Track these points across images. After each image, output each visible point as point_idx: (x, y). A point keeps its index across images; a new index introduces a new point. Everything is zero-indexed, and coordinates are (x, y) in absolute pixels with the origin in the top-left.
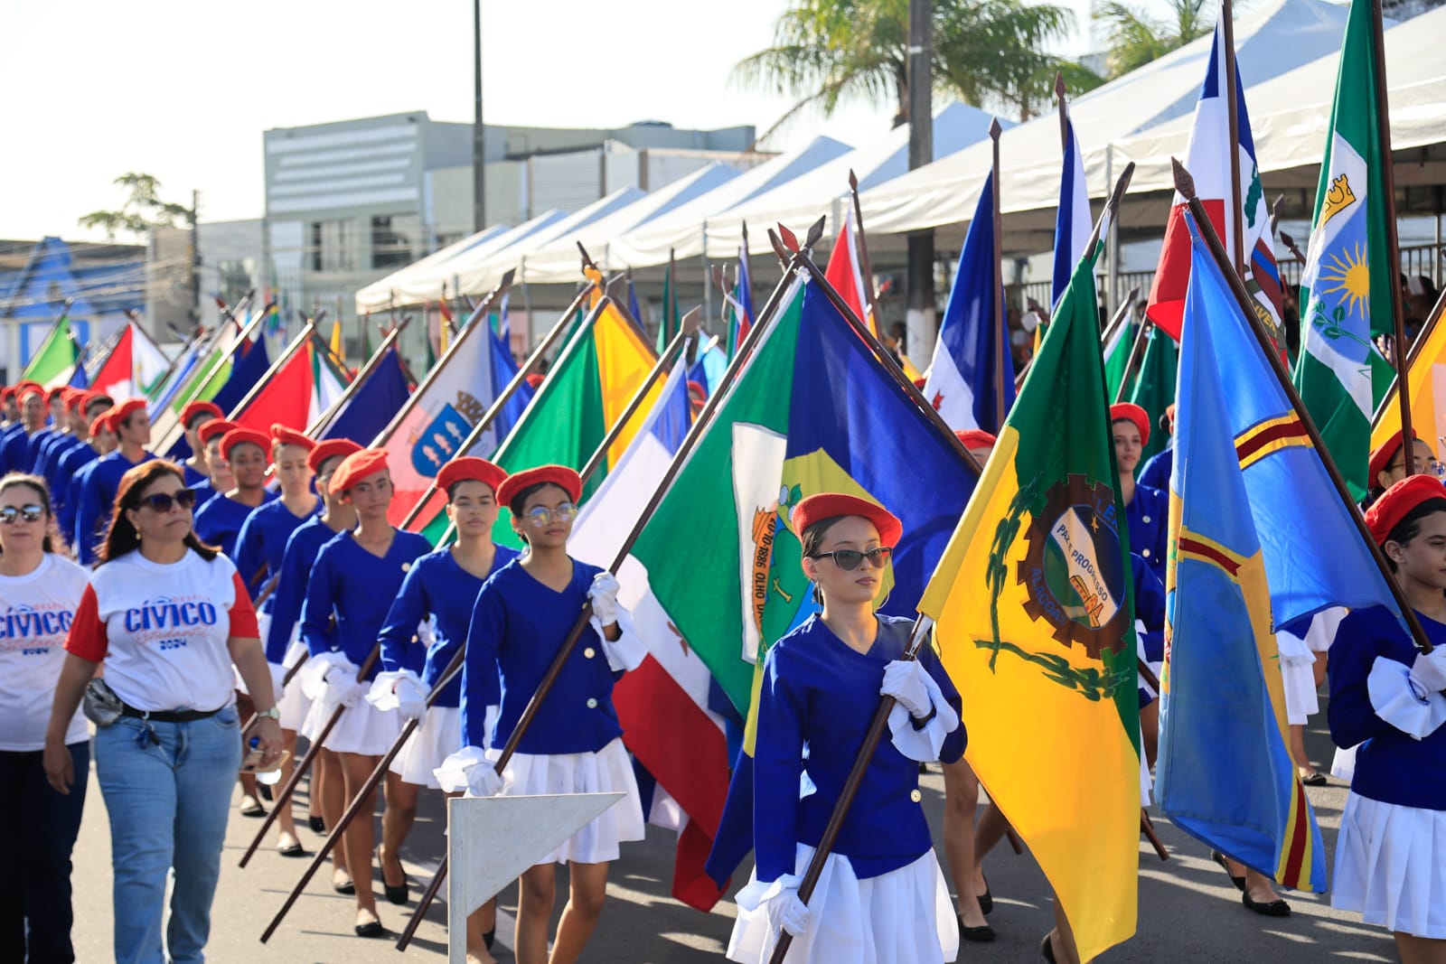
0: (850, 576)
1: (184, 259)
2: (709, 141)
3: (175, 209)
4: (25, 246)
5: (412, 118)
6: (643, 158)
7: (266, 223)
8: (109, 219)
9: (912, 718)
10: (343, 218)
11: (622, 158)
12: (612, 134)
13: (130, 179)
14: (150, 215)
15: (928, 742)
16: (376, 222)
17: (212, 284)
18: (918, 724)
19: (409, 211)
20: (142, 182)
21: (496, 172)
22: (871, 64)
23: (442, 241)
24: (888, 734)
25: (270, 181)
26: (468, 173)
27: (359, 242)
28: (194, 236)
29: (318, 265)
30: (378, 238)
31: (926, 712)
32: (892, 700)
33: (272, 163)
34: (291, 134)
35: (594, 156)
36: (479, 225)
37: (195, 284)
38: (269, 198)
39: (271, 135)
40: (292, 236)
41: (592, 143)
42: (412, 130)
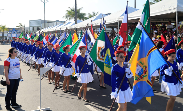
0: (122, 59)
1: (24, 30)
2: (61, 22)
3: (23, 26)
4: (12, 28)
5: (40, 20)
6: (57, 23)
7: (30, 27)
8: (18, 27)
9: (128, 74)
10: (35, 27)
11: (55, 23)
12: (55, 21)
13: (19, 24)
14: (21, 26)
15: (130, 76)
16: (38, 27)
17: (25, 31)
18: (129, 75)
19: (40, 26)
20: (21, 24)
21: (46, 24)
22: (73, 17)
23: (42, 29)
24: (126, 76)
25: (30, 24)
26: (44, 24)
27: (36, 29)
28: (24, 28)
29: (33, 30)
30: (38, 28)
31: (129, 73)
32: (126, 72)
33: (30, 23)
34: (31, 21)
35: (53, 23)
36: (45, 27)
37: (24, 31)
38: (30, 25)
39: (30, 21)
40: (31, 28)
41: (53, 22)
42: (40, 21)
